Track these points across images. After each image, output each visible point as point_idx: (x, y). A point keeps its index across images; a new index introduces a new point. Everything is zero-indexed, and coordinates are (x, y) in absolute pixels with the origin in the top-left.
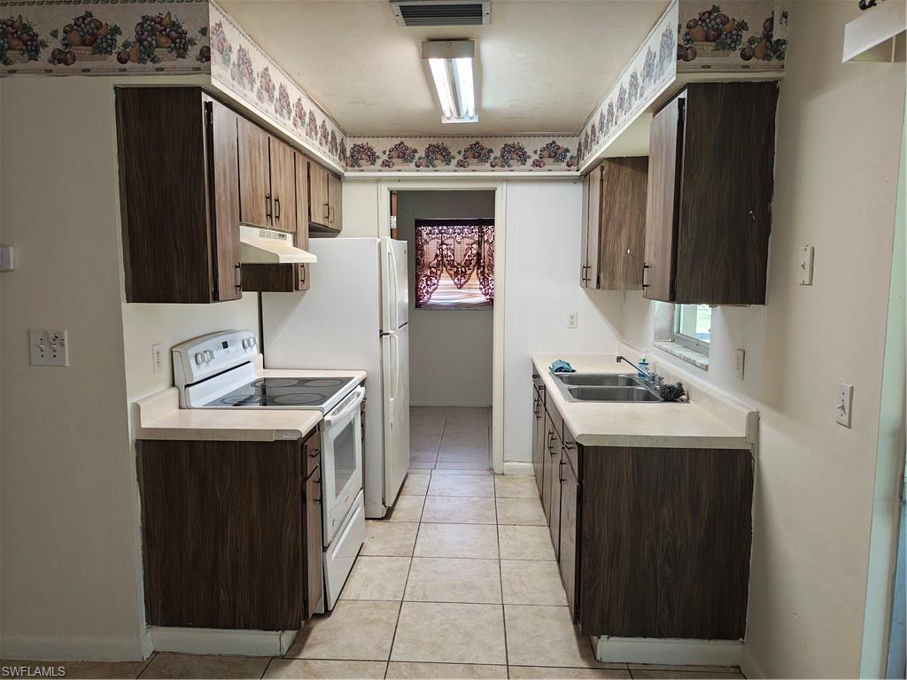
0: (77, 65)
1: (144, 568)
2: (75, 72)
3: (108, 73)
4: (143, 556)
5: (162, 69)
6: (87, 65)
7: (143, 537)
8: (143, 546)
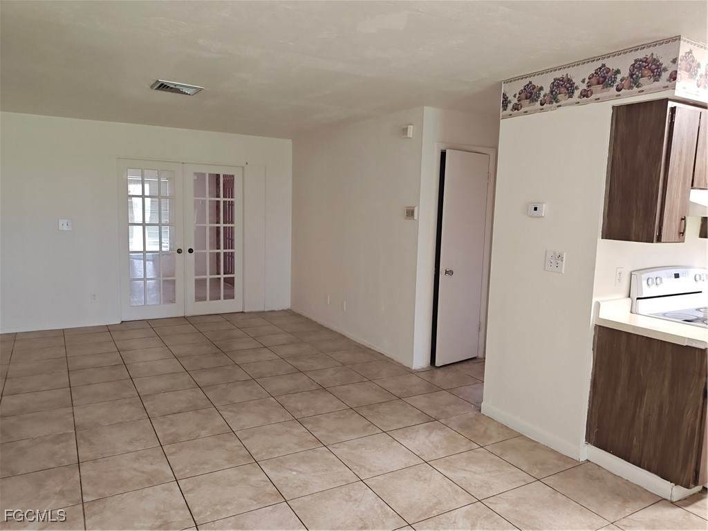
0: (593, 97)
1: (589, 406)
2: (591, 101)
3: (610, 98)
4: (590, 398)
5: (643, 91)
6: (598, 96)
7: (591, 386)
8: (590, 392)
